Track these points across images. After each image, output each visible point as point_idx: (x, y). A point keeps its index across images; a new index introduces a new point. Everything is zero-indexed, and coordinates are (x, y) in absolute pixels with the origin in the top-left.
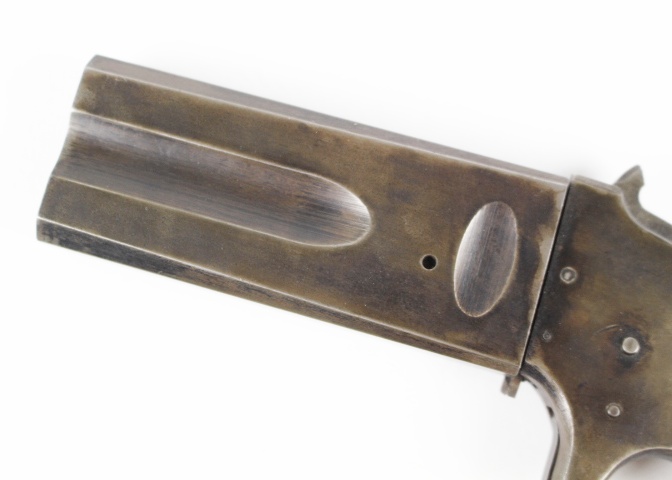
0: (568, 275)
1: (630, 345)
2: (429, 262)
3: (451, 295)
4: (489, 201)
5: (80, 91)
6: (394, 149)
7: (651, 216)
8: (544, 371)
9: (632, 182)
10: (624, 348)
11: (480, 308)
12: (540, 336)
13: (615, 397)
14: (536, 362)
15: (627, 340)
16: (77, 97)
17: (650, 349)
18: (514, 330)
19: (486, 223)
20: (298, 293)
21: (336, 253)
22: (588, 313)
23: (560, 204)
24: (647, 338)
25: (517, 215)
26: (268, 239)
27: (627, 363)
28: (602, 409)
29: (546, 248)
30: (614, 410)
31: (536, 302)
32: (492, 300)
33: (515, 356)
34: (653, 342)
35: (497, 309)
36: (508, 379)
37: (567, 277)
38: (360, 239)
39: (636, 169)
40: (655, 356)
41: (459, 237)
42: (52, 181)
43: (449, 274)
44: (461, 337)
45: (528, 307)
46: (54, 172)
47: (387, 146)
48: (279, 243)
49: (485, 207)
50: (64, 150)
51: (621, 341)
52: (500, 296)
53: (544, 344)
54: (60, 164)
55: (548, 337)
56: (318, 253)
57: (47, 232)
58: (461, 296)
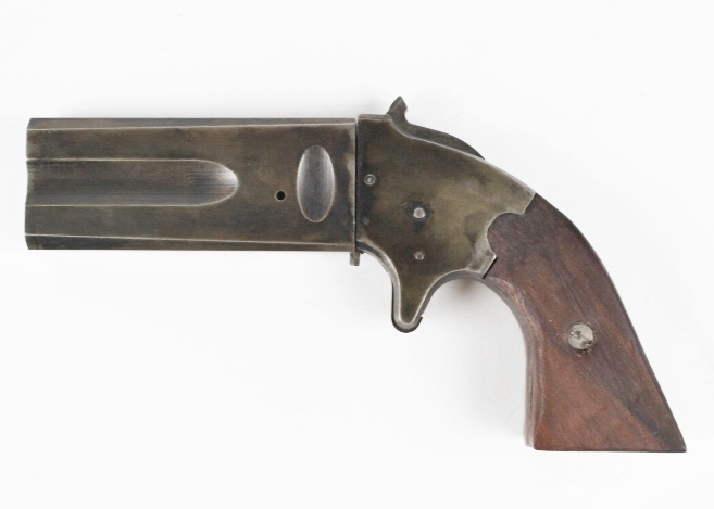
0: (369, 180)
1: (419, 213)
2: (281, 195)
3: (300, 212)
4: (307, 147)
5: (28, 146)
6: (240, 129)
7: (416, 127)
8: (370, 244)
9: (399, 108)
10: (415, 215)
11: (321, 216)
12: (362, 223)
13: (418, 248)
14: (364, 240)
15: (416, 210)
16: (28, 150)
17: (433, 212)
18: (345, 223)
19: (309, 161)
20: (204, 237)
21: (220, 206)
22: (388, 200)
23: (353, 137)
24: (429, 205)
25: (328, 151)
26: (175, 208)
27: (420, 225)
28: (412, 256)
29: (351, 167)
30: (419, 256)
31: (354, 201)
32: (326, 207)
33: (349, 240)
34: (433, 207)
35: (331, 214)
36: (352, 255)
37: (370, 181)
38: (233, 193)
39: (399, 99)
40: (437, 216)
41: (296, 174)
42: (27, 209)
43: (296, 200)
44: (313, 236)
45: (349, 206)
46: (27, 203)
47: (234, 129)
48: (184, 209)
49: (306, 151)
50: (29, 187)
51: (413, 212)
52: (331, 205)
53: (366, 227)
54: (29, 196)
55: (367, 221)
56: (209, 209)
57: (34, 243)
58: (306, 211)
